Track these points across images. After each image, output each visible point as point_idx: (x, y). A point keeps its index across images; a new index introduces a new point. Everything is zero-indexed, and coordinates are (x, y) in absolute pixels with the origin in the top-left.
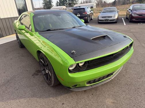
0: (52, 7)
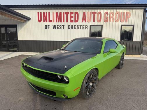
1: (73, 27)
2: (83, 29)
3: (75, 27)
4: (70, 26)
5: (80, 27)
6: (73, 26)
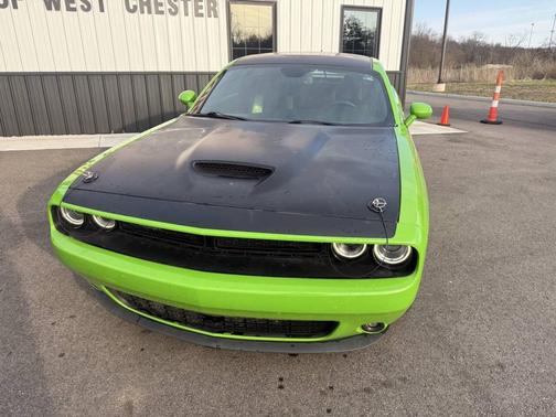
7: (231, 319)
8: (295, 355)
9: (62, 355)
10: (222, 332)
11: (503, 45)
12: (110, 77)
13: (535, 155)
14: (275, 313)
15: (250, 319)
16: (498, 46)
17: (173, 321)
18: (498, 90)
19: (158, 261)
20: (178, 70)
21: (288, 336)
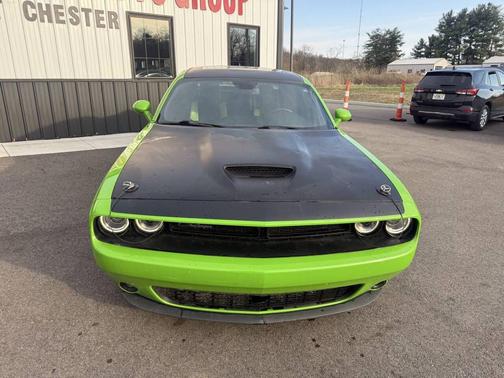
0: (394, 59)
1: (48, 12)
2: (100, 26)
3: (62, 14)
4: (33, 6)
5: (83, 14)
6: (48, 6)
7: (275, 296)
8: (313, 319)
9: (110, 361)
10: (266, 310)
11: (325, 56)
12: (25, 84)
13: (388, 144)
14: (323, 284)
15: (290, 294)
16: (321, 57)
17: (218, 307)
18: (347, 94)
19: (218, 255)
20: (95, 78)
21: (318, 303)
